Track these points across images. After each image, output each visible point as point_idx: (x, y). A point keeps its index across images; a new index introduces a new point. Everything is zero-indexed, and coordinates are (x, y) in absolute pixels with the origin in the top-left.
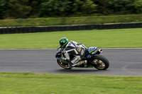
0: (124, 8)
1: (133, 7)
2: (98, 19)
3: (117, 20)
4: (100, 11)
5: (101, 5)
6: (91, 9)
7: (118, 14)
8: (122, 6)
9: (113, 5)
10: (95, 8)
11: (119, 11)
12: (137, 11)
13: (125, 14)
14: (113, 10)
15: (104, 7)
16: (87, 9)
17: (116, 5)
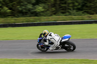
0: (29, 13)
1: (35, 12)
2: (11, 20)
3: (25, 21)
4: (13, 15)
5: (13, 10)
6: (6, 13)
7: (25, 17)
8: (27, 11)
9: (22, 11)
10: (10, 13)
11: (26, 14)
12: (38, 15)
13: (30, 16)
14: (21, 14)
15: (15, 12)
16: (4, 13)
17: (24, 11)
